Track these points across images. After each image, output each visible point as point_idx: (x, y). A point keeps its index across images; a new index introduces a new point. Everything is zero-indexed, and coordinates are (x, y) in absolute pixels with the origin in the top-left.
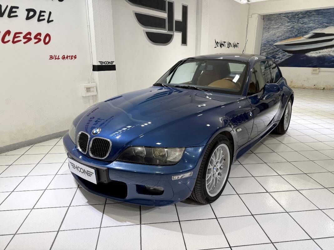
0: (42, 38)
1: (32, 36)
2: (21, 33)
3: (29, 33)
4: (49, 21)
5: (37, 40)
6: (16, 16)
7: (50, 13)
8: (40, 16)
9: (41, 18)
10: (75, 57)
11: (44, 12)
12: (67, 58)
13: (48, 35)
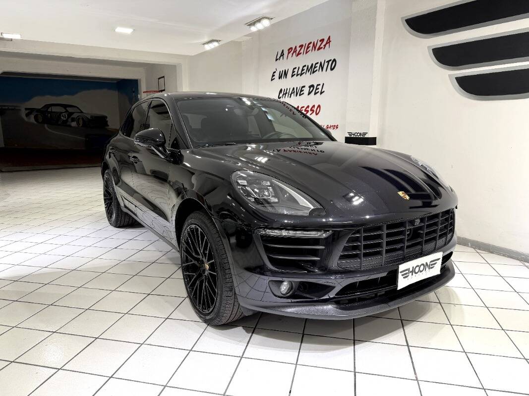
0: (315, 109)
1: (309, 109)
2: (303, 107)
3: (308, 107)
4: (321, 93)
5: (312, 112)
6: (303, 94)
7: (323, 84)
8: (317, 89)
9: (317, 91)
10: (337, 128)
11: (319, 85)
12: (330, 128)
13: (319, 106)
